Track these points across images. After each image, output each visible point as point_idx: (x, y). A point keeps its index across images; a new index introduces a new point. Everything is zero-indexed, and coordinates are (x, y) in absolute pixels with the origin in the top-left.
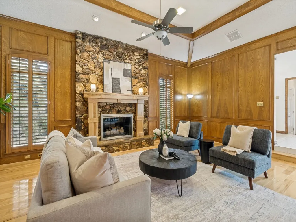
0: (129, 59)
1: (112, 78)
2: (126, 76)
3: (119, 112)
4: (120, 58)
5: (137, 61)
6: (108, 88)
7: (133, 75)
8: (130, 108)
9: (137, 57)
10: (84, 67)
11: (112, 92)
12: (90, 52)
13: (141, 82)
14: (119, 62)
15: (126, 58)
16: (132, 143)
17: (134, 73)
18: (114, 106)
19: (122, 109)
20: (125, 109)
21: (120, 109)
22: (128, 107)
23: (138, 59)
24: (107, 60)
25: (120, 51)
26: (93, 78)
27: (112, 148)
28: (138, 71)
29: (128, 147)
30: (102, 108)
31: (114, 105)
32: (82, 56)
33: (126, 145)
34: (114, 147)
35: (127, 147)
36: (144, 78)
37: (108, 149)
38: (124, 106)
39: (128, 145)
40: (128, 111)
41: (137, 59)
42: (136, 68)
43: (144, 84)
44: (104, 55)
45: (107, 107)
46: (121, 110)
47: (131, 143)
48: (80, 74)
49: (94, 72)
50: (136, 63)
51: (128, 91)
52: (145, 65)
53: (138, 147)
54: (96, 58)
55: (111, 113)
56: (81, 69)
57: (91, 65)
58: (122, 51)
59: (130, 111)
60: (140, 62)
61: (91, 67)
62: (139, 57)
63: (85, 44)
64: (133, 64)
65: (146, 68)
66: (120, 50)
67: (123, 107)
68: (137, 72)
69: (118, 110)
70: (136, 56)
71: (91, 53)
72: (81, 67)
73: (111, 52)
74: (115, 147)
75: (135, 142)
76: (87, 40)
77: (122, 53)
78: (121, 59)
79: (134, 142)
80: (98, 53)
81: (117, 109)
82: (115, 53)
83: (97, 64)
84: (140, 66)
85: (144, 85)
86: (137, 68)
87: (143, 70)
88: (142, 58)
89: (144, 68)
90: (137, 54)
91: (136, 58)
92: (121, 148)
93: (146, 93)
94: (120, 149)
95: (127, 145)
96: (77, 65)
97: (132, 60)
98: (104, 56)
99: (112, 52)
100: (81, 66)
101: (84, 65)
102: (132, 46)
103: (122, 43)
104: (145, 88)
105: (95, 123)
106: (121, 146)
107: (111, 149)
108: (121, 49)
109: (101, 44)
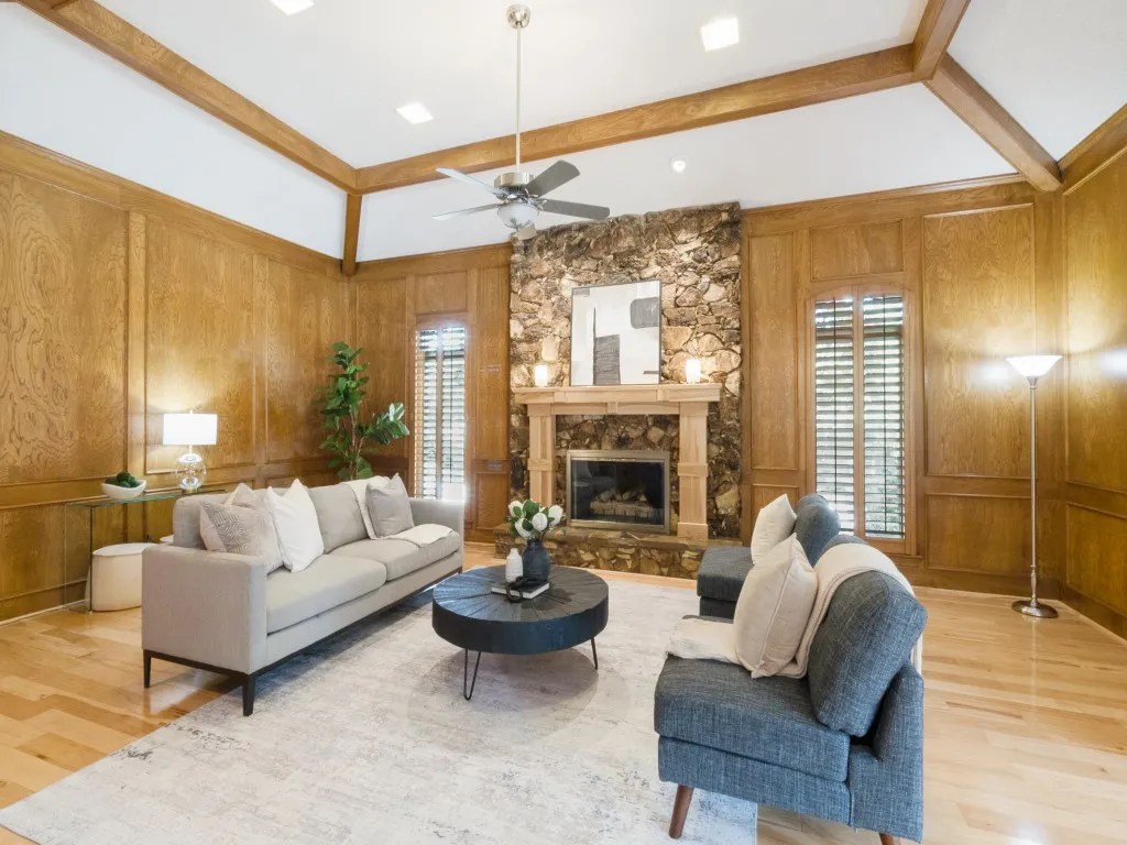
0: (658, 264)
1: (595, 339)
2: (644, 325)
3: (622, 442)
4: (626, 267)
5: (687, 259)
6: (583, 373)
7: (672, 312)
8: (661, 432)
9: (688, 245)
10: (529, 322)
11: (595, 383)
12: (542, 277)
13: (705, 333)
14: (621, 282)
15: (645, 261)
16: (643, 551)
17: (677, 306)
18: (607, 427)
19: (634, 433)
20: (645, 434)
21: (624, 435)
22: (654, 429)
23: (694, 250)
24: (584, 285)
25: (626, 245)
26: (548, 350)
27: (576, 551)
28: (691, 298)
29: (629, 564)
30: (572, 432)
31: (606, 424)
32: (525, 294)
33: (622, 553)
34: (581, 552)
35: (624, 561)
36: (718, 318)
37: (566, 553)
38: (639, 423)
39: (628, 557)
40: (655, 441)
41: (688, 252)
42: (682, 286)
43: (720, 340)
44: (575, 275)
45: (586, 429)
46: (628, 438)
47: (638, 552)
48: (520, 341)
49: (550, 330)
50: (684, 267)
51: (646, 373)
52: (724, 266)
53: (665, 570)
54: (556, 289)
55: (595, 445)
56: (522, 328)
57: (544, 313)
58: (633, 245)
59: (660, 442)
60: (699, 262)
61: (545, 317)
62: (695, 244)
63: (531, 261)
64: (672, 274)
65: (728, 277)
66: (627, 242)
67: (635, 429)
68: (688, 300)
69: (620, 439)
70: (686, 242)
71: (544, 279)
72: (521, 323)
73: (598, 259)
74: (586, 551)
75: (655, 552)
76: (535, 248)
77: (631, 251)
78: (627, 270)
79: (649, 549)
80: (562, 274)
81: (615, 433)
82: (611, 257)
83: (559, 306)
84: (700, 274)
85: (723, 343)
86: (688, 284)
87: (713, 287)
88: (710, 243)
89: (720, 279)
90: (689, 236)
91: (683, 249)
92: (604, 560)
93: (731, 372)
94: (601, 564)
95: (626, 554)
96: (512, 322)
97: (669, 263)
98: (577, 278)
99: (601, 259)
100: (522, 321)
101: (530, 317)
102: (668, 212)
103: (632, 219)
104: (725, 354)
105: (544, 473)
106: (605, 554)
107: (574, 554)
108: (629, 239)
109: (569, 246)
